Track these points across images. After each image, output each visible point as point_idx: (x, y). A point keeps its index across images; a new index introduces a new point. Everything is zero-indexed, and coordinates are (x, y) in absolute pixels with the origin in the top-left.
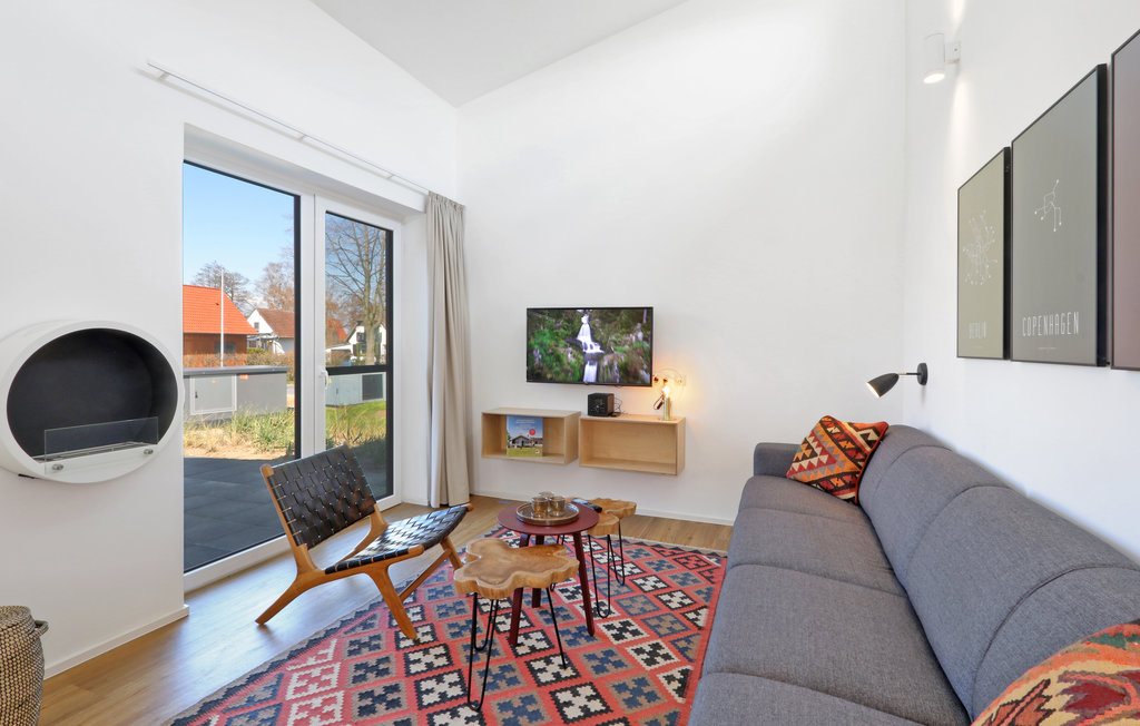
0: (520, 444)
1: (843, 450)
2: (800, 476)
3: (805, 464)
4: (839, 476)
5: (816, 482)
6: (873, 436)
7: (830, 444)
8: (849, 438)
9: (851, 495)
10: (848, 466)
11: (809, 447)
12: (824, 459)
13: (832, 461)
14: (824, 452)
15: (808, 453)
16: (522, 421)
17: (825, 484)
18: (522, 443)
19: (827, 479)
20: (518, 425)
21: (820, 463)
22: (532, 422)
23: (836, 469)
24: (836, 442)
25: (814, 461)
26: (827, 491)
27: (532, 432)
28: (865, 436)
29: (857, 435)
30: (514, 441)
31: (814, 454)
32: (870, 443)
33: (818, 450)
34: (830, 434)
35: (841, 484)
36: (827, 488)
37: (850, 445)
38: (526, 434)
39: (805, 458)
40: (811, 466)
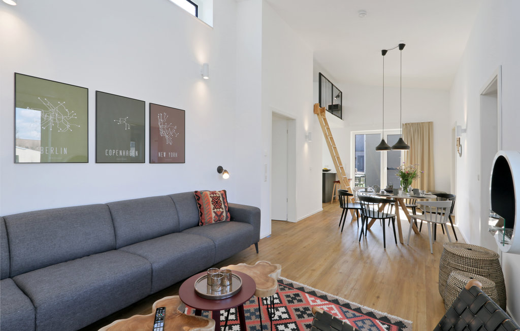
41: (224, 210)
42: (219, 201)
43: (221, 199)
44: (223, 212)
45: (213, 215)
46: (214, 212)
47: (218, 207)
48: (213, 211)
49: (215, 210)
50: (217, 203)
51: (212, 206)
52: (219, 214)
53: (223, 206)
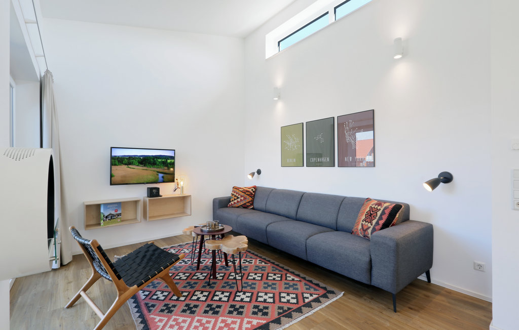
0: (110, 218)
1: (248, 195)
2: (234, 206)
3: (236, 201)
4: (248, 202)
5: (241, 206)
6: (254, 190)
7: (242, 194)
8: (248, 191)
9: (252, 207)
10: (250, 199)
11: (235, 196)
12: (242, 198)
13: (245, 198)
14: (241, 196)
15: (236, 198)
16: (111, 206)
17: (243, 206)
18: (111, 217)
19: (245, 204)
20: (109, 208)
21: (241, 200)
22: (116, 205)
23: (247, 201)
24: (244, 193)
25: (239, 200)
26: (244, 208)
27: (116, 211)
28: (252, 190)
29: (250, 190)
30: (107, 217)
31: (238, 198)
32: (254, 192)
33: (239, 196)
34: (240, 191)
35: (249, 204)
36: (245, 207)
37: (249, 193)
38: (113, 212)
39: (235, 199)
40: (238, 202)
41: (372, 227)
42: (375, 214)
43: (379, 213)
44: (370, 227)
45: (360, 227)
46: (362, 224)
47: (369, 220)
48: (361, 222)
49: (364, 223)
50: (370, 216)
51: (364, 217)
52: (365, 228)
53: (374, 222)
